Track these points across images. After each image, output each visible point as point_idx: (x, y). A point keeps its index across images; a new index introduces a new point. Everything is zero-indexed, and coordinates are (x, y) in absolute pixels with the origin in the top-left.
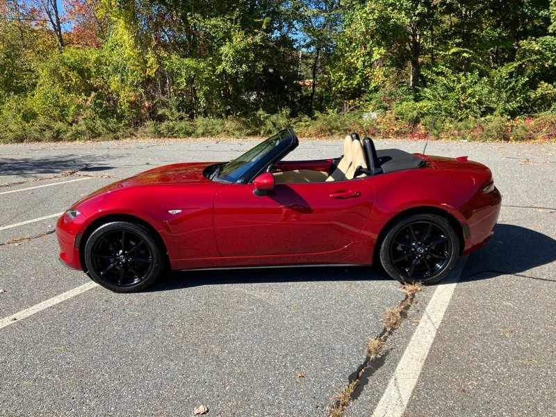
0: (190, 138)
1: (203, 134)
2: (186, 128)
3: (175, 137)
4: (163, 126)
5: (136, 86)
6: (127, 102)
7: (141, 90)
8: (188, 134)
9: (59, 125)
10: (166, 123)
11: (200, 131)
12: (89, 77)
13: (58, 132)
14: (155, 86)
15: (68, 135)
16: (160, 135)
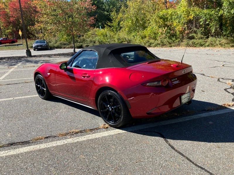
0: (202, 47)
1: (208, 46)
2: (201, 43)
3: (195, 47)
4: (191, 42)
5: (184, 24)
6: (179, 31)
7: (186, 26)
8: (201, 45)
9: (152, 41)
10: (193, 40)
11: (207, 44)
12: (167, 21)
13: (151, 44)
14: (192, 23)
15: (154, 45)
16: (188, 45)
